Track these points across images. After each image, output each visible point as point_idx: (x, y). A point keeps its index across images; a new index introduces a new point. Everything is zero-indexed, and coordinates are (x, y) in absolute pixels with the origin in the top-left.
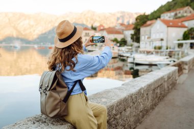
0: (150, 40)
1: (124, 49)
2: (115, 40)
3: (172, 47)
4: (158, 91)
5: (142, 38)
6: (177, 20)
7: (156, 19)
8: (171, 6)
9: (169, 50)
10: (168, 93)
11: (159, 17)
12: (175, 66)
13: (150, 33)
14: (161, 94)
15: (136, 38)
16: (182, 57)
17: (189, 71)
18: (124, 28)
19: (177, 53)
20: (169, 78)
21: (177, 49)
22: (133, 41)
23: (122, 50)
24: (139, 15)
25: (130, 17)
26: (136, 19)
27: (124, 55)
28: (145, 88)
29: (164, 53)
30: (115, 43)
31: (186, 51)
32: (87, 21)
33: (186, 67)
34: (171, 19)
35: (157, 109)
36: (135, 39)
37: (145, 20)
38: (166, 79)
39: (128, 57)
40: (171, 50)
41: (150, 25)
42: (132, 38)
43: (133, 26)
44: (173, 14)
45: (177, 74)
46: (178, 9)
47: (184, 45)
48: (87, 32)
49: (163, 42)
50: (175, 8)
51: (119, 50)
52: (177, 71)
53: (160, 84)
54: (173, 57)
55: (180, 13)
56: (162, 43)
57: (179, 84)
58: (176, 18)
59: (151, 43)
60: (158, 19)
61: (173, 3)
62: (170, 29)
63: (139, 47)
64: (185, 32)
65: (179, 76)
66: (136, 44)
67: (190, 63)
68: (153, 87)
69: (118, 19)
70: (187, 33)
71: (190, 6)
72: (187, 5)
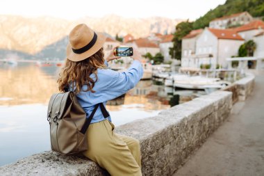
0: (194, 56)
1: (160, 67)
2: (148, 56)
3: (224, 65)
4: (206, 123)
5: (185, 53)
6: (231, 30)
7: (203, 28)
8: (223, 10)
9: (220, 70)
10: (219, 126)
11: (208, 26)
12: (228, 90)
13: (195, 47)
14: (210, 127)
15: (177, 53)
16: (237, 79)
17: (246, 98)
18: (159, 39)
19: (230, 74)
20: (220, 106)
21: (230, 68)
22: (172, 57)
23: (157, 70)
24: (180, 22)
25: (168, 25)
26: (177, 28)
27: (160, 76)
28: (190, 118)
29: (214, 74)
30: (147, 59)
31: (242, 72)
32: (110, 29)
33: (243, 92)
34: (224, 28)
35: (204, 147)
36: (174, 55)
37: (189, 28)
38: (217, 108)
39: (165, 79)
40: (223, 70)
41: (194, 36)
42: (170, 53)
43: (172, 37)
44: (225, 21)
45: (231, 101)
46: (232, 15)
47: (240, 64)
48: (110, 43)
49: (212, 58)
50: (228, 14)
51: (153, 69)
52: (231, 97)
53: (208, 113)
54: (225, 79)
55: (234, 20)
56: (210, 61)
57: (233, 114)
58: (230, 28)
59: (197, 60)
60: (206, 28)
61: (225, 7)
62: (222, 41)
63: (180, 65)
64: (242, 46)
65: (233, 104)
66: (176, 62)
67: (247, 87)
68: (199, 118)
69: (152, 27)
70: (244, 47)
71: (249, 11)
72: (244, 10)
